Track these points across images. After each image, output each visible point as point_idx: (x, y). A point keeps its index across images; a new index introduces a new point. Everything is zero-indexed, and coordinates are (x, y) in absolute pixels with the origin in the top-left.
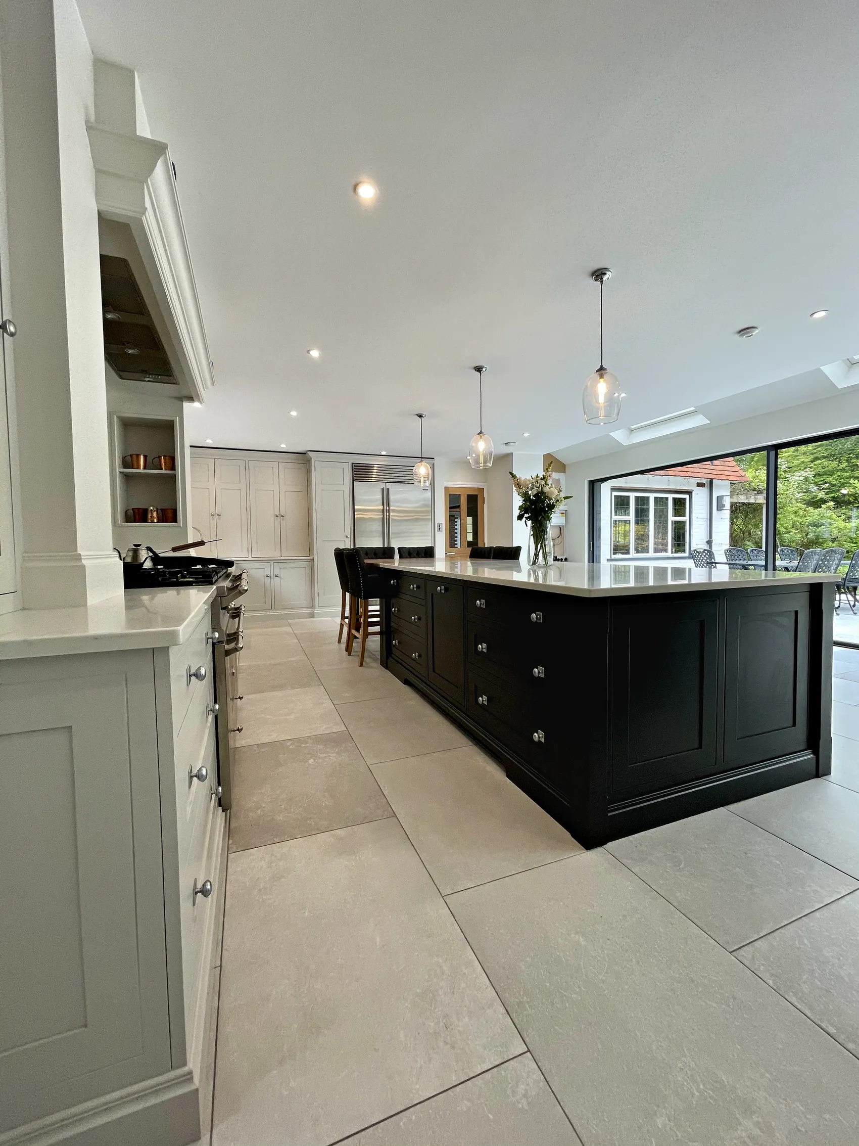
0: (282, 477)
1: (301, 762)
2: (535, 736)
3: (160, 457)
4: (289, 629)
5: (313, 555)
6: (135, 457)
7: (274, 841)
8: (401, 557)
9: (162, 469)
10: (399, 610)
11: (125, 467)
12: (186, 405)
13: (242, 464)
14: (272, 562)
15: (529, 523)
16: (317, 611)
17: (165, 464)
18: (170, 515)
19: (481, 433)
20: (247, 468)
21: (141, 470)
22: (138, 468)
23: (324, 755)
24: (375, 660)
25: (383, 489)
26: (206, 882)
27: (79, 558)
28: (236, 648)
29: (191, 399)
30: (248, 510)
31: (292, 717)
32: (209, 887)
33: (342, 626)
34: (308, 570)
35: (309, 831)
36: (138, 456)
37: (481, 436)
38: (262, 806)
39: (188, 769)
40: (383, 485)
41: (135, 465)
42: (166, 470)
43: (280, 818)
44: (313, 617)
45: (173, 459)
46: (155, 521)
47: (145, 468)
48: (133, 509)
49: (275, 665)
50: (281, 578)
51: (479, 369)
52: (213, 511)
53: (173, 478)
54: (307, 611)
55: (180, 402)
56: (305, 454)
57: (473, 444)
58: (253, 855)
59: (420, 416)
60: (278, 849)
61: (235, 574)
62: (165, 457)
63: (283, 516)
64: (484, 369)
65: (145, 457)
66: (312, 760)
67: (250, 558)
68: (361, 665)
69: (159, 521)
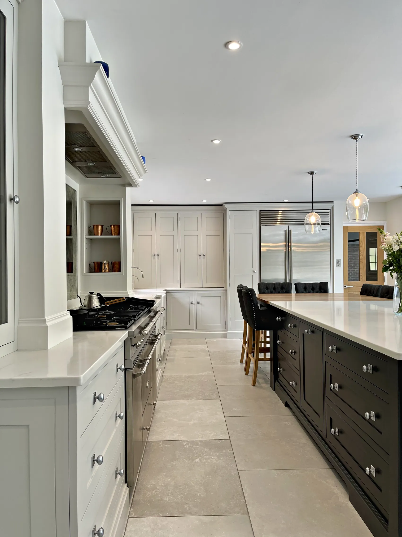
0: (204, 225)
1: (190, 459)
2: (367, 469)
3: (111, 226)
4: (204, 347)
5: (226, 287)
6: (95, 227)
7: (159, 515)
8: (297, 292)
9: (112, 235)
10: (283, 343)
11: (90, 234)
12: (128, 189)
13: (175, 216)
14: (195, 292)
15: (395, 274)
16: (229, 333)
17: (114, 231)
18: (117, 266)
19: (356, 192)
20: (178, 219)
21: (99, 236)
22: (97, 235)
23: (208, 457)
24: (266, 382)
25: (286, 231)
26: (100, 529)
27: (45, 321)
28: (140, 373)
29: (130, 185)
30: (179, 251)
31: (192, 422)
32: (101, 532)
33: (243, 349)
34: (222, 298)
35: (183, 513)
36: (97, 226)
37: (357, 195)
38: (156, 488)
39: (92, 456)
40: (286, 227)
41: (96, 233)
42: (115, 235)
43: (166, 499)
44: (226, 337)
45: (119, 227)
46: (107, 271)
47: (101, 235)
48: (94, 262)
49: (189, 377)
50: (201, 304)
51: (355, 137)
52: (154, 252)
53: (119, 240)
54: (221, 332)
55: (125, 187)
56: (222, 205)
57: (350, 202)
58: (144, 522)
59: (312, 173)
60: (161, 521)
61: (155, 310)
62: (114, 226)
63: (204, 256)
64: (360, 137)
65: (102, 226)
66: (198, 459)
67: (179, 289)
68: (254, 385)
69: (109, 272)
